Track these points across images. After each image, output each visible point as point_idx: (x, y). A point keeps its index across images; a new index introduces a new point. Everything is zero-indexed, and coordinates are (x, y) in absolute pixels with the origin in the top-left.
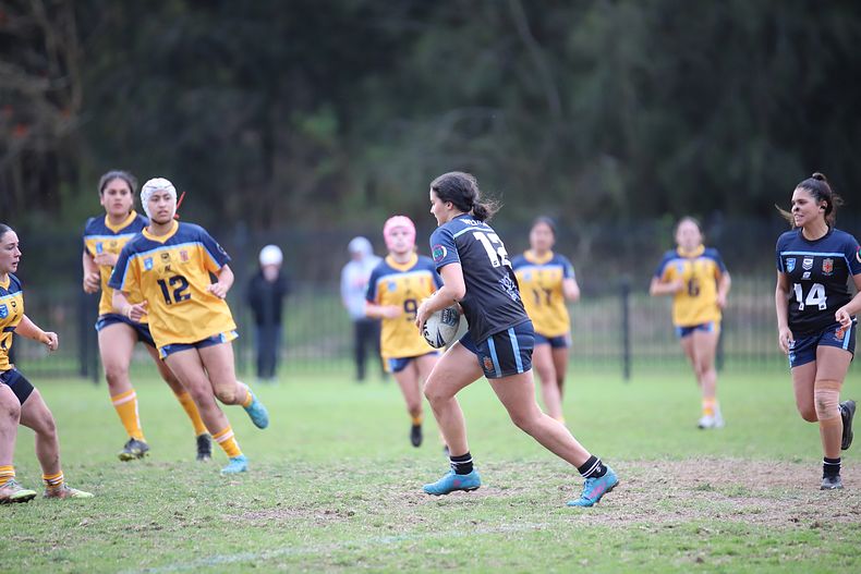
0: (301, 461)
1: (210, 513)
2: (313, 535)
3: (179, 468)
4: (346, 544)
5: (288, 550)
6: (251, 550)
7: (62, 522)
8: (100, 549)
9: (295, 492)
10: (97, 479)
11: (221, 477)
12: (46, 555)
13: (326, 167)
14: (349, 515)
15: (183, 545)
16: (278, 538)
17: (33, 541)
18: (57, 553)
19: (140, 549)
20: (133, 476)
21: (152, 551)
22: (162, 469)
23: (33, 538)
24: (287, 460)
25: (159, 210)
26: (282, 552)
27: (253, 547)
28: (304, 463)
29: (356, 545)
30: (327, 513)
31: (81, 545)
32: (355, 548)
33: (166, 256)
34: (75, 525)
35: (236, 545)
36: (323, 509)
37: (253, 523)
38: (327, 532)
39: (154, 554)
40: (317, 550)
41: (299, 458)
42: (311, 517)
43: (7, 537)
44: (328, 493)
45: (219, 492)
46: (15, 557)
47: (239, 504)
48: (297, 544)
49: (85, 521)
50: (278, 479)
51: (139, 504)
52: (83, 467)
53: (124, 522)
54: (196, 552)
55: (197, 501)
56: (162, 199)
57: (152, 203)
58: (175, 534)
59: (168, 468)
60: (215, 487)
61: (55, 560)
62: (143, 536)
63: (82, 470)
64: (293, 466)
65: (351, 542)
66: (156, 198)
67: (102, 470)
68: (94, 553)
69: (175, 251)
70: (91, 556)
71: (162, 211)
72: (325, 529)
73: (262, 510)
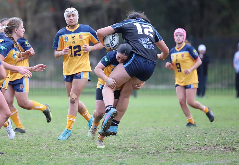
0: (214, 128)
1: (179, 147)
2: (219, 157)
3: (167, 130)
4: (233, 160)
5: (210, 162)
6: (195, 162)
7: (122, 150)
8: (137, 160)
9: (212, 139)
10: (136, 134)
11: (183, 134)
12: (116, 162)
13: (225, 14)
14: (234, 149)
15: (169, 159)
16: (206, 158)
17: (112, 157)
18: (121, 161)
19: (152, 160)
20: (149, 132)
21: (157, 161)
22: (160, 130)
23: (112, 155)
24: (209, 127)
25: (70, 20)
26: (207, 163)
27: (196, 161)
28: (216, 129)
29: (237, 161)
30: (225, 148)
31: (130, 158)
32: (236, 162)
33: (73, 37)
34: (127, 151)
35: (189, 160)
36: (223, 147)
37: (196, 151)
38: (225, 155)
39: (158, 163)
40: (221, 163)
41: (214, 127)
42: (219, 149)
43: (102, 155)
44: (225, 141)
45: (182, 139)
46: (105, 162)
47: (190, 144)
48: (213, 160)
49: (131, 149)
50: (205, 135)
51: (151, 143)
52: (130, 129)
53: (146, 150)
54: (174, 162)
55: (174, 143)
56: (71, 16)
57: (68, 18)
58: (166, 155)
59: (163, 130)
60: (181, 137)
61: (120, 164)
62: (153, 156)
63: (130, 130)
64: (211, 130)
65: (235, 160)
66: (69, 16)
67: (137, 130)
68: (135, 162)
69: (77, 35)
70: (134, 163)
71: (71, 21)
72: (224, 154)
73: (199, 146)
